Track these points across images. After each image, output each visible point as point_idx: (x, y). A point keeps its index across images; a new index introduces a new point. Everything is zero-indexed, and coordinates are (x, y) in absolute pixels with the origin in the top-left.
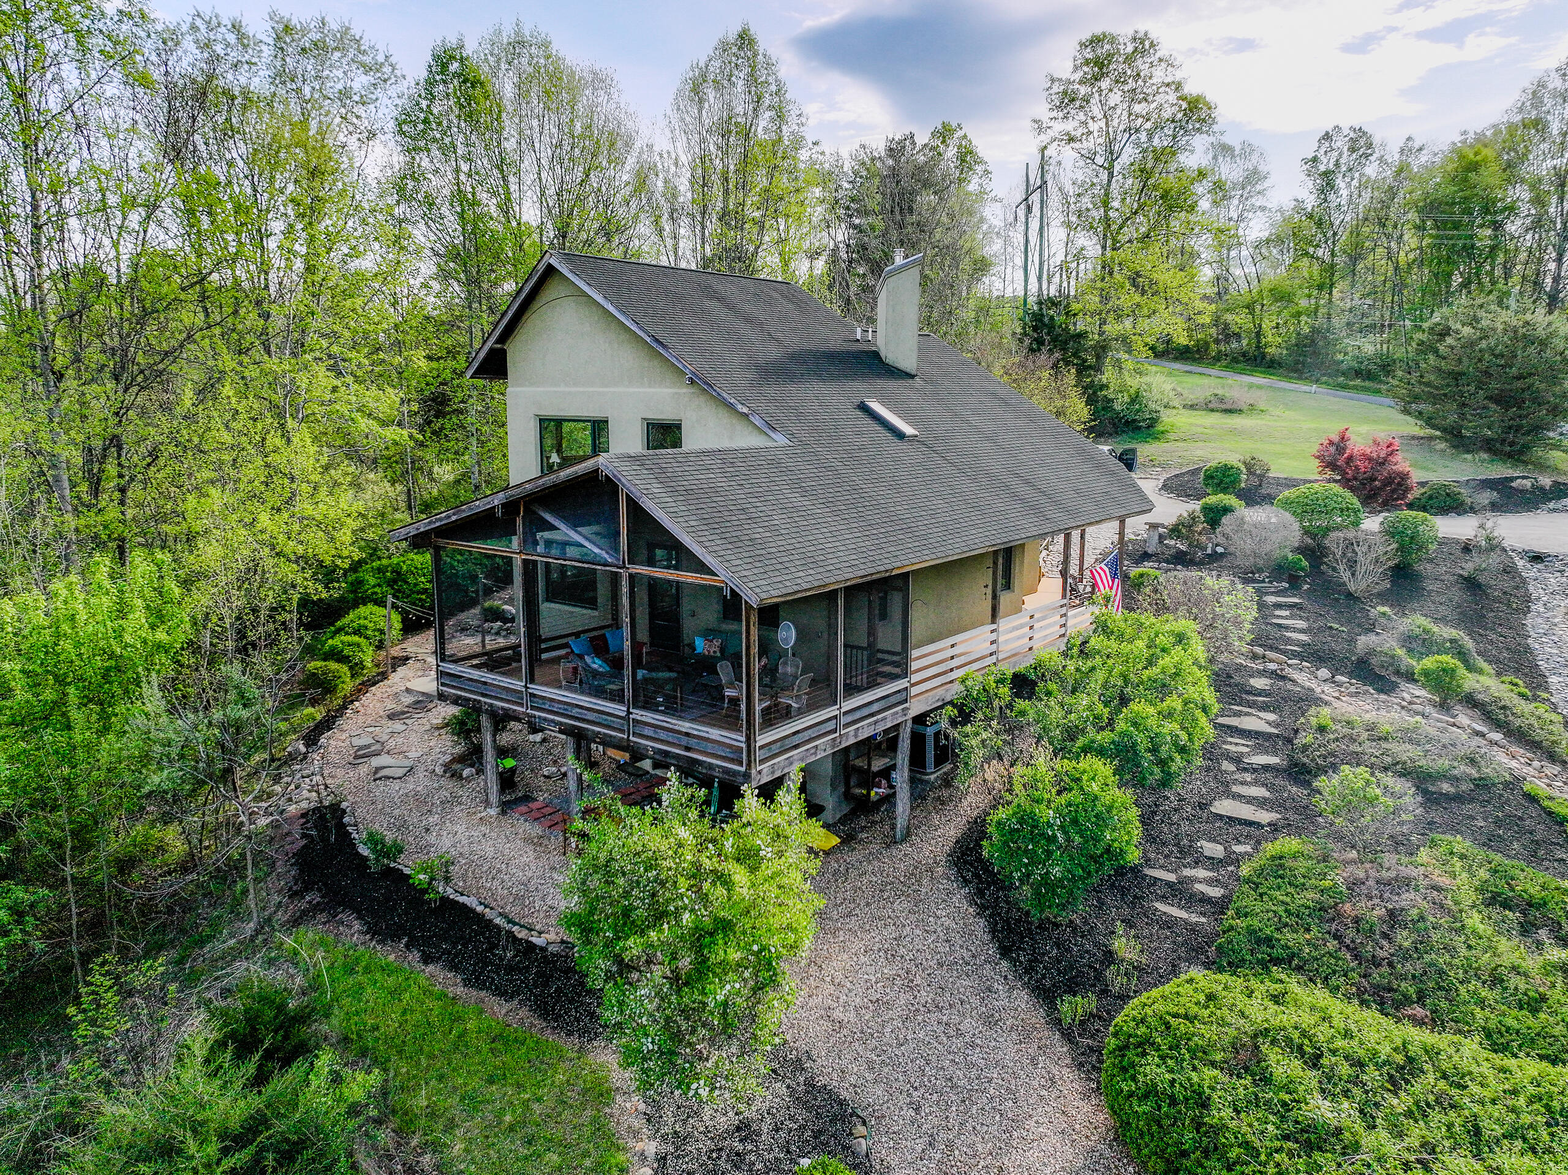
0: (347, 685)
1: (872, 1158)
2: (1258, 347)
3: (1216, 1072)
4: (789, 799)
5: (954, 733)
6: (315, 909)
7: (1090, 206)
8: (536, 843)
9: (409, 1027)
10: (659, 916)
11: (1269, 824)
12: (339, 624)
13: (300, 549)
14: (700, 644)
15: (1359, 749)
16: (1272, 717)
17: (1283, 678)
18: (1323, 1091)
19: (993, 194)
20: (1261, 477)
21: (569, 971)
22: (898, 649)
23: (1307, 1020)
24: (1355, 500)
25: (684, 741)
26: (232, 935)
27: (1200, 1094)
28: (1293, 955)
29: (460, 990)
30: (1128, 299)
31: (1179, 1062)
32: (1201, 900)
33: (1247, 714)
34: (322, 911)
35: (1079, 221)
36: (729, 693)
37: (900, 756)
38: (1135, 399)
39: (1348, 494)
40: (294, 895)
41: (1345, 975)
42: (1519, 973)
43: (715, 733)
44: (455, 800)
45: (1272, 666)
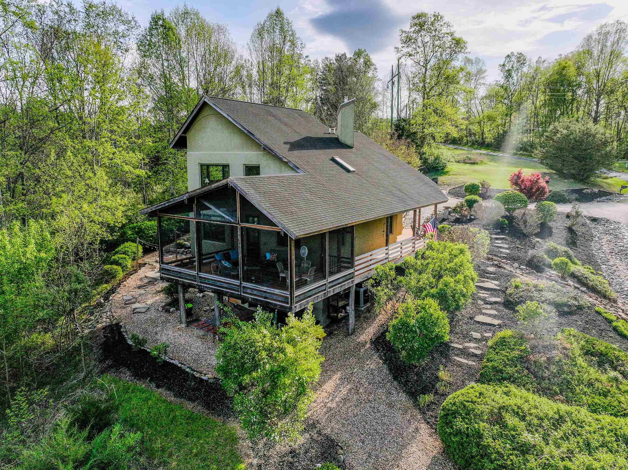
0: (121, 275)
1: (346, 463)
2: (483, 139)
3: (485, 424)
4: (308, 317)
5: (374, 290)
6: (110, 367)
7: (418, 82)
8: (202, 338)
9: (152, 415)
10: (256, 367)
11: (498, 325)
12: (117, 250)
13: (100, 219)
14: (268, 256)
15: (532, 295)
16: (497, 282)
17: (500, 267)
18: (527, 430)
19: (378, 78)
20: (487, 189)
21: (217, 390)
22: (350, 256)
23: (519, 402)
24: (525, 197)
25: (264, 295)
26: (75, 378)
27: (478, 433)
28: (511, 376)
29: (172, 399)
30: (433, 119)
31: (470, 420)
32: (472, 356)
33: (487, 281)
34: (113, 368)
35: (414, 87)
36: (282, 275)
37: (350, 300)
38: (437, 158)
39: (522, 195)
40: (100, 362)
41: (531, 384)
42: (599, 381)
43: (277, 291)
44: (168, 321)
45: (496, 263)
